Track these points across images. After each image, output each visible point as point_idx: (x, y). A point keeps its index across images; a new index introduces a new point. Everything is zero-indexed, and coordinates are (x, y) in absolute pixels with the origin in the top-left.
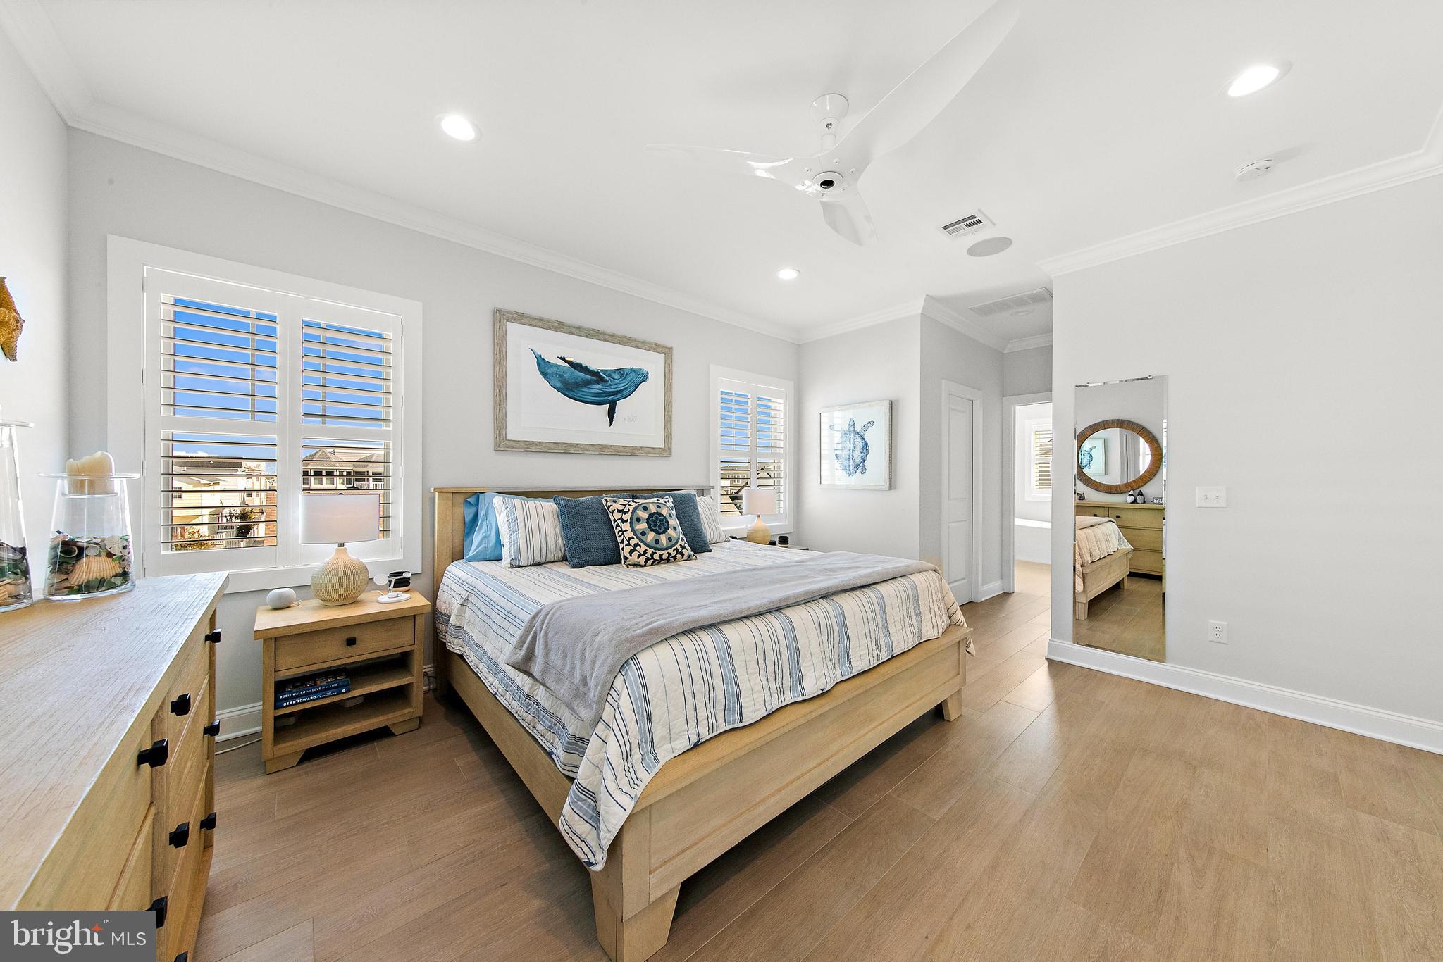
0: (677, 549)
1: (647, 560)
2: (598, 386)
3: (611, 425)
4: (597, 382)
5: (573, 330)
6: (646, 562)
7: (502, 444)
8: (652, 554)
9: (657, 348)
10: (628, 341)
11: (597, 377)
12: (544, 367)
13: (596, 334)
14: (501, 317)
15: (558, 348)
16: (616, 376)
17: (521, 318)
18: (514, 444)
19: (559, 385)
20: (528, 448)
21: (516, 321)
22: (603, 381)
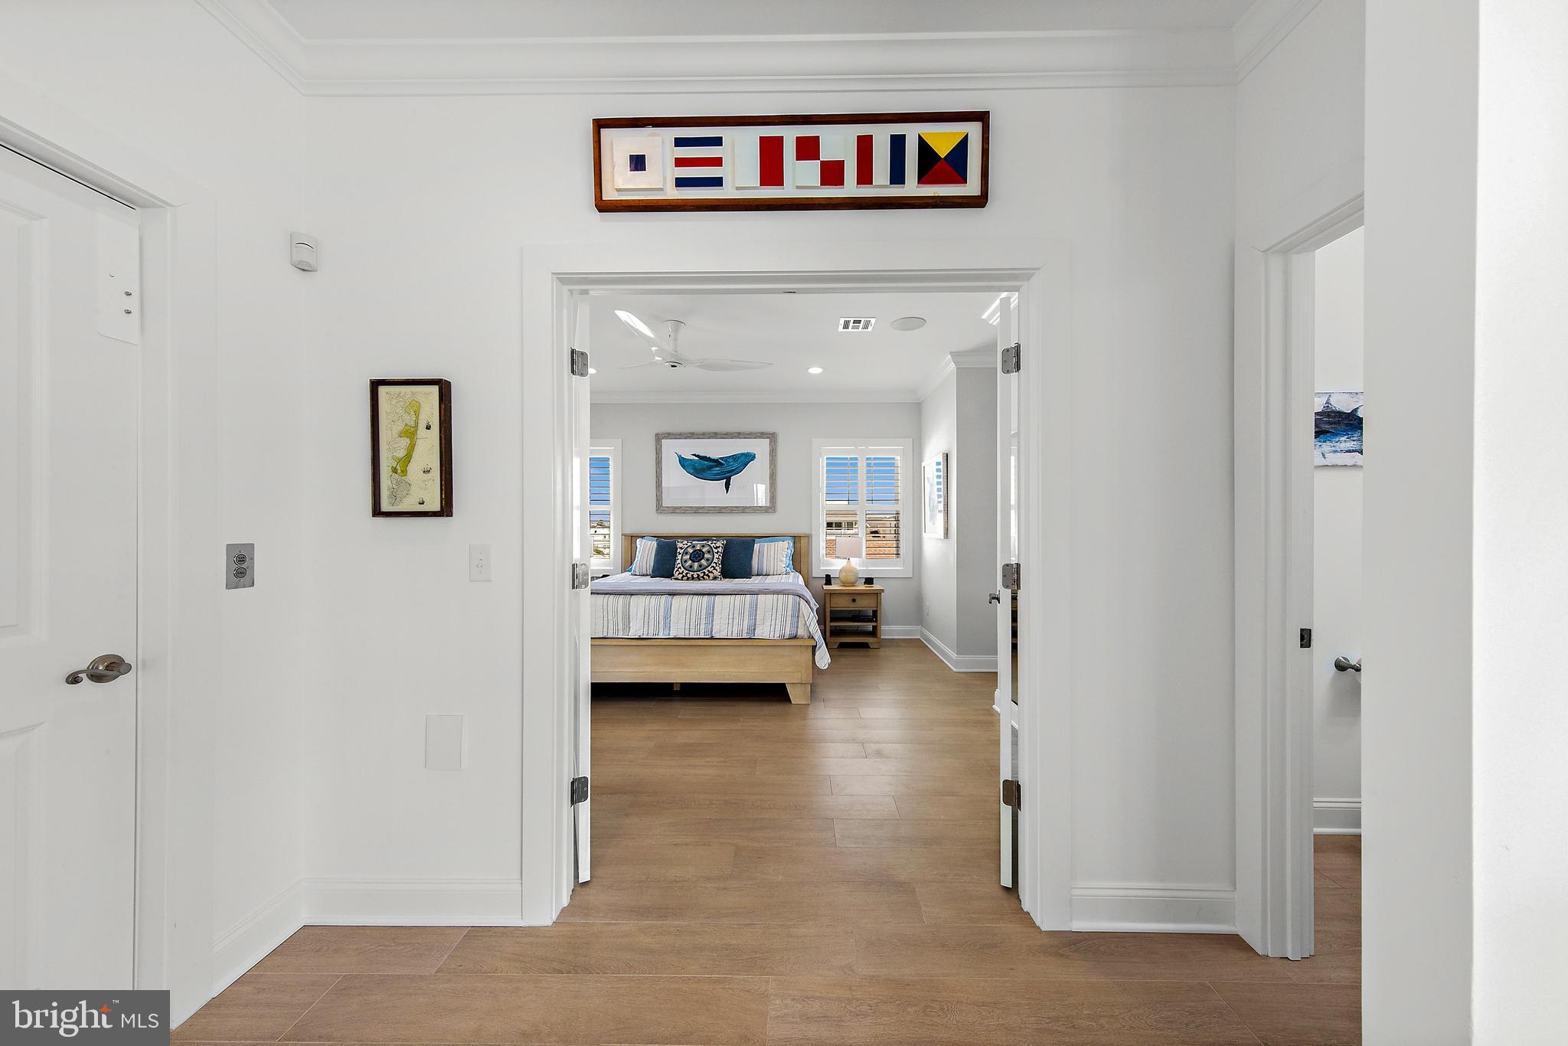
0: (704, 573)
1: (683, 576)
2: (718, 469)
3: (727, 492)
4: (717, 466)
5: (701, 436)
6: (682, 578)
7: (660, 508)
8: (687, 574)
9: (762, 435)
10: (738, 435)
11: (717, 462)
12: (683, 462)
13: (715, 435)
14: (659, 438)
15: (691, 449)
16: (731, 460)
17: (669, 436)
18: (666, 509)
19: (691, 471)
20: (675, 510)
21: (666, 438)
22: (722, 464)
